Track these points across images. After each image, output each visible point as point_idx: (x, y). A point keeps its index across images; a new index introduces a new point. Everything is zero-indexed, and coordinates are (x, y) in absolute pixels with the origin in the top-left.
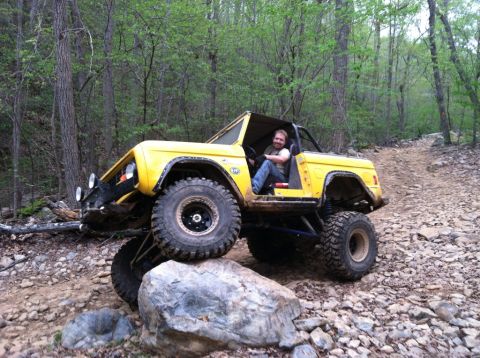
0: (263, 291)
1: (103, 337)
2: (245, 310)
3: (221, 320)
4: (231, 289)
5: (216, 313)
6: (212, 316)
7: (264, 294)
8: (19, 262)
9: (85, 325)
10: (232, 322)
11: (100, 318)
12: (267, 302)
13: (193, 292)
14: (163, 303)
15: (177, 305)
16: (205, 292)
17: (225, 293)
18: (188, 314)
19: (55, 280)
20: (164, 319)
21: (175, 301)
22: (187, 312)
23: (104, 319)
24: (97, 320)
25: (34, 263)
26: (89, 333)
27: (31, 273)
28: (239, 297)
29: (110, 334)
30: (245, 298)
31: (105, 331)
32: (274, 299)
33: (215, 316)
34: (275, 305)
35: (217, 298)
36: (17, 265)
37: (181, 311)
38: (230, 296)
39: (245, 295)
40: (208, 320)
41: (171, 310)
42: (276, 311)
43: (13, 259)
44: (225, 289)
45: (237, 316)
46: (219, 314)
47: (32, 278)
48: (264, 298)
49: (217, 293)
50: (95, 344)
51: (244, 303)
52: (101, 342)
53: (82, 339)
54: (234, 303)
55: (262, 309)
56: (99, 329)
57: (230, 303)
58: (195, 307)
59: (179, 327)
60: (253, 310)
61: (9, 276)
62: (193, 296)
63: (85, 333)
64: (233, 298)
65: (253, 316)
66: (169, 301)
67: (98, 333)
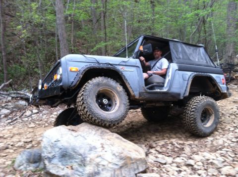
0: (114, 152)
1: (34, 165)
2: (98, 165)
3: (81, 170)
4: (92, 149)
5: (79, 164)
6: (75, 166)
7: (114, 154)
8: (34, 114)
9: (24, 157)
10: (87, 172)
11: (33, 154)
12: (116, 160)
13: (66, 149)
14: (46, 154)
15: (54, 157)
16: (74, 150)
17: (86, 152)
18: (60, 163)
19: (47, 124)
20: (45, 164)
21: (53, 154)
22: (60, 161)
23: (35, 155)
24: (31, 155)
25: (41, 115)
26: (26, 162)
27: (38, 120)
28: (96, 155)
29: (38, 164)
30: (100, 156)
31: (35, 162)
32: (121, 159)
33: (77, 166)
34: (121, 163)
35: (80, 155)
36: (33, 115)
37: (55, 161)
38: (90, 154)
39: (101, 154)
40: (72, 169)
41: (50, 159)
42: (121, 167)
43: (32, 112)
44: (88, 149)
45: (92, 168)
46: (80, 165)
47: (37, 122)
48: (114, 157)
49: (81, 151)
50: (28, 169)
51: (98, 160)
52: (31, 168)
53: (22, 165)
54: (91, 159)
55: (110, 165)
56: (31, 160)
57: (88, 159)
58: (67, 158)
59: (53, 171)
60: (104, 165)
61: (27, 121)
62: (66, 152)
63: (24, 162)
64: (92, 156)
65: (103, 170)
66: (50, 153)
67: (31, 163)
